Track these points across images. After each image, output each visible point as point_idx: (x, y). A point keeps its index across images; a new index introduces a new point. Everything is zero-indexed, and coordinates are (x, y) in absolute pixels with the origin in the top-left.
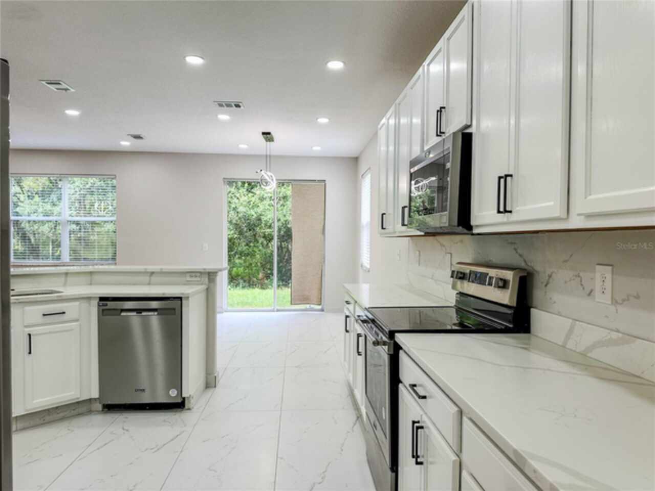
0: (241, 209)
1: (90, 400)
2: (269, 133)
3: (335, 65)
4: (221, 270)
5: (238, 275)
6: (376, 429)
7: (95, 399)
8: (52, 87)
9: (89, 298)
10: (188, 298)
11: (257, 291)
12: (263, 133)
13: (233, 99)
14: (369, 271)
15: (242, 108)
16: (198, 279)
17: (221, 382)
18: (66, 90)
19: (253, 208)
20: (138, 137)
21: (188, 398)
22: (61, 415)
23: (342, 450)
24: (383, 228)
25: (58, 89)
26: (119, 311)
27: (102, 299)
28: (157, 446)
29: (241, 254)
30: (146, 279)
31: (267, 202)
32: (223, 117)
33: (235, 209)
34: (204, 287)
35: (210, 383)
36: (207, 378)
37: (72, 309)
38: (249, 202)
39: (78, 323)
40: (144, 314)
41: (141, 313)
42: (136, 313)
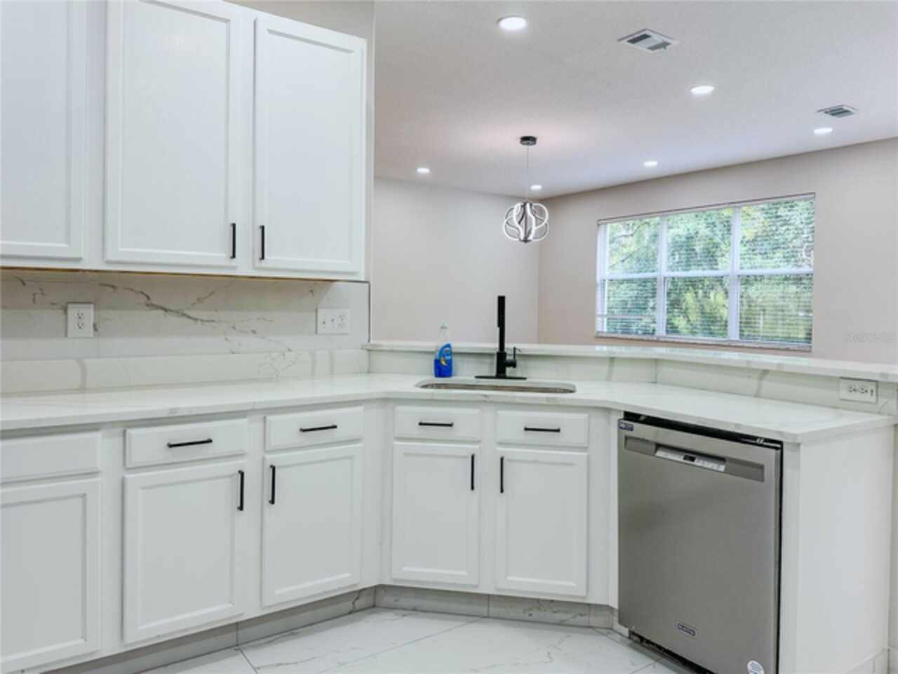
8: (640, 46)
9: (607, 410)
10: (797, 445)
16: (868, 397)
18: (665, 44)
20: (838, 112)
26: (652, 447)
27: (628, 415)
30: (752, 383)
37: (572, 424)
39: (585, 454)
40: (699, 462)
41: (693, 459)
42: (682, 457)
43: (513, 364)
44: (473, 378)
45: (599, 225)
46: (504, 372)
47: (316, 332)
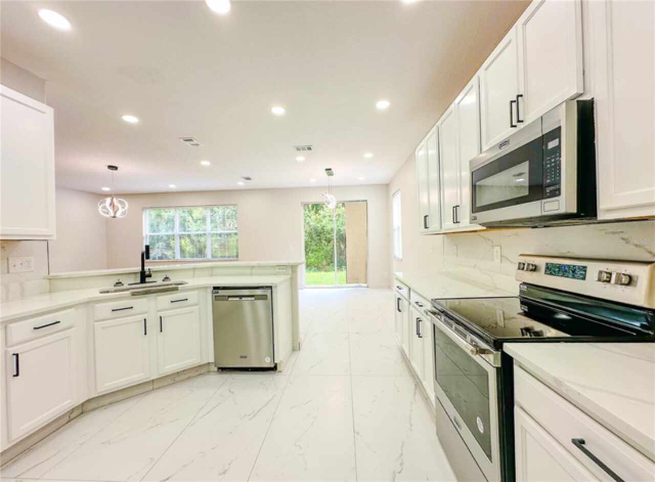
0: (312, 223)
1: (209, 363)
2: (330, 169)
3: (383, 105)
4: (300, 264)
5: (311, 263)
6: (461, 429)
7: (212, 363)
8: (187, 143)
9: (206, 288)
10: (276, 287)
11: (323, 273)
12: (327, 170)
13: (305, 144)
14: (402, 260)
15: (312, 150)
16: (284, 270)
17: (303, 346)
18: (198, 145)
19: (318, 223)
20: (248, 179)
21: (279, 364)
22: (187, 376)
23: (411, 425)
24: (426, 227)
25: (192, 145)
26: (227, 298)
27: (215, 288)
28: (253, 412)
29: (313, 251)
30: (249, 271)
31: (328, 218)
32: (300, 158)
33: (308, 223)
34: (289, 277)
35: (296, 347)
36: (293, 343)
37: (193, 296)
38: (316, 219)
39: (198, 307)
40: (245, 299)
41: (242, 299)
42: (238, 299)
43: (150, 276)
44: (113, 287)
45: (143, 210)
46: (145, 280)
47: (8, 272)
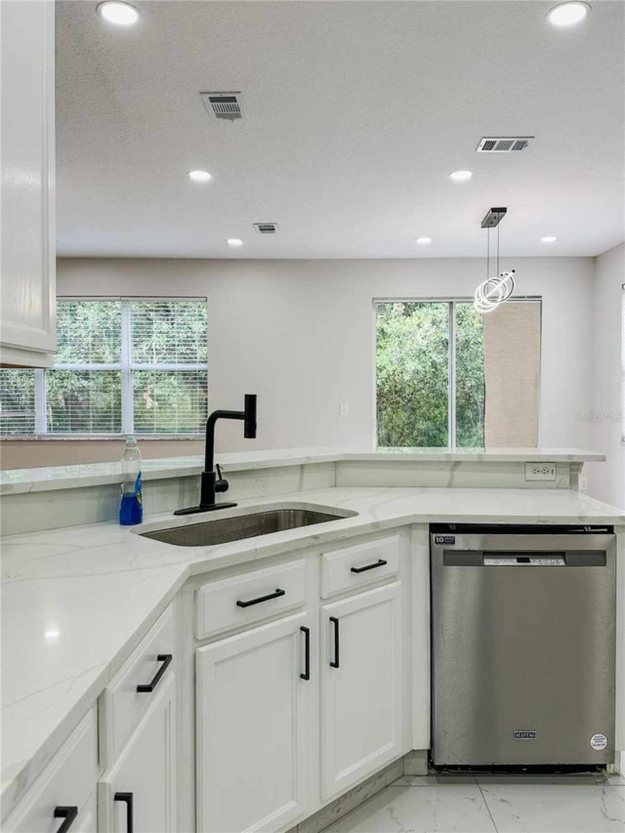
2: (503, 210)
7: (423, 752)
9: (409, 527)
12: (493, 210)
13: (510, 131)
15: (525, 149)
16: (549, 476)
20: (267, 228)
26: (479, 557)
30: (445, 475)
32: (462, 175)
40: (534, 562)
41: (528, 561)
42: (516, 560)
43: (226, 487)
